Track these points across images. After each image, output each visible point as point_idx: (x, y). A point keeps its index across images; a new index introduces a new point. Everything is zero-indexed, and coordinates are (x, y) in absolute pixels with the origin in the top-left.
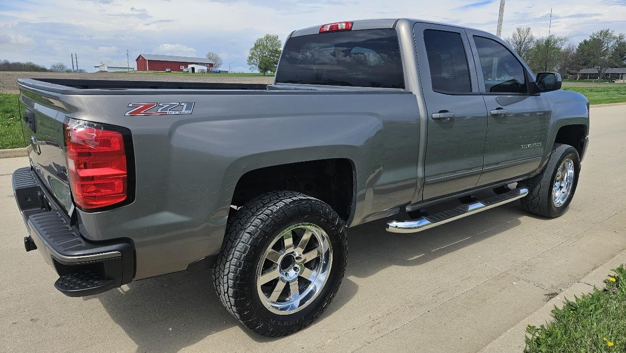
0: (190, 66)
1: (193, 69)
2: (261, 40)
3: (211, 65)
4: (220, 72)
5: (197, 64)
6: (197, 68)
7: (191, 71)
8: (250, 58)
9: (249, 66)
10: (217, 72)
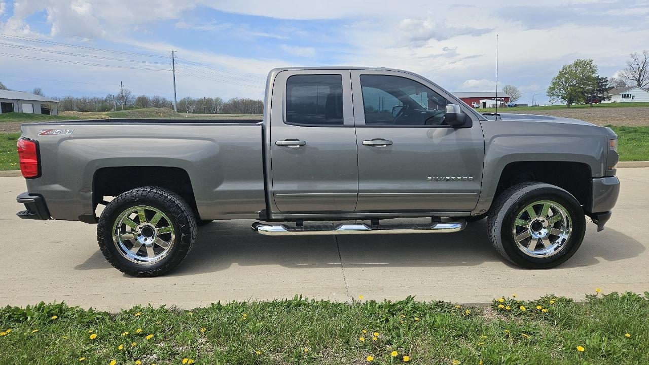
0: (481, 102)
1: (484, 104)
2: (570, 66)
3: (507, 99)
4: (516, 105)
5: (490, 98)
6: (489, 103)
7: (481, 106)
8: (550, 88)
9: (549, 98)
10: (511, 106)
